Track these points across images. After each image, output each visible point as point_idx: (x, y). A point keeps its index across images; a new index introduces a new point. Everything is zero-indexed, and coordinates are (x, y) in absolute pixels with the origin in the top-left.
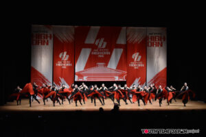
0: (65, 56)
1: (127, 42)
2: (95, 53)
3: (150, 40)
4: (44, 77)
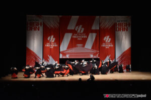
0: (52, 39)
1: (100, 28)
2: (75, 37)
3: (118, 26)
4: (36, 55)
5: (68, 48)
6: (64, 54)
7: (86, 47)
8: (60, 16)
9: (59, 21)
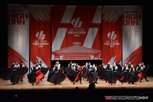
0: (41, 35)
1: (102, 21)
2: (70, 33)
3: (125, 19)
4: (21, 56)
5: (63, 47)
6: (57, 55)
7: (85, 45)
8: (52, 6)
9: (50, 13)
